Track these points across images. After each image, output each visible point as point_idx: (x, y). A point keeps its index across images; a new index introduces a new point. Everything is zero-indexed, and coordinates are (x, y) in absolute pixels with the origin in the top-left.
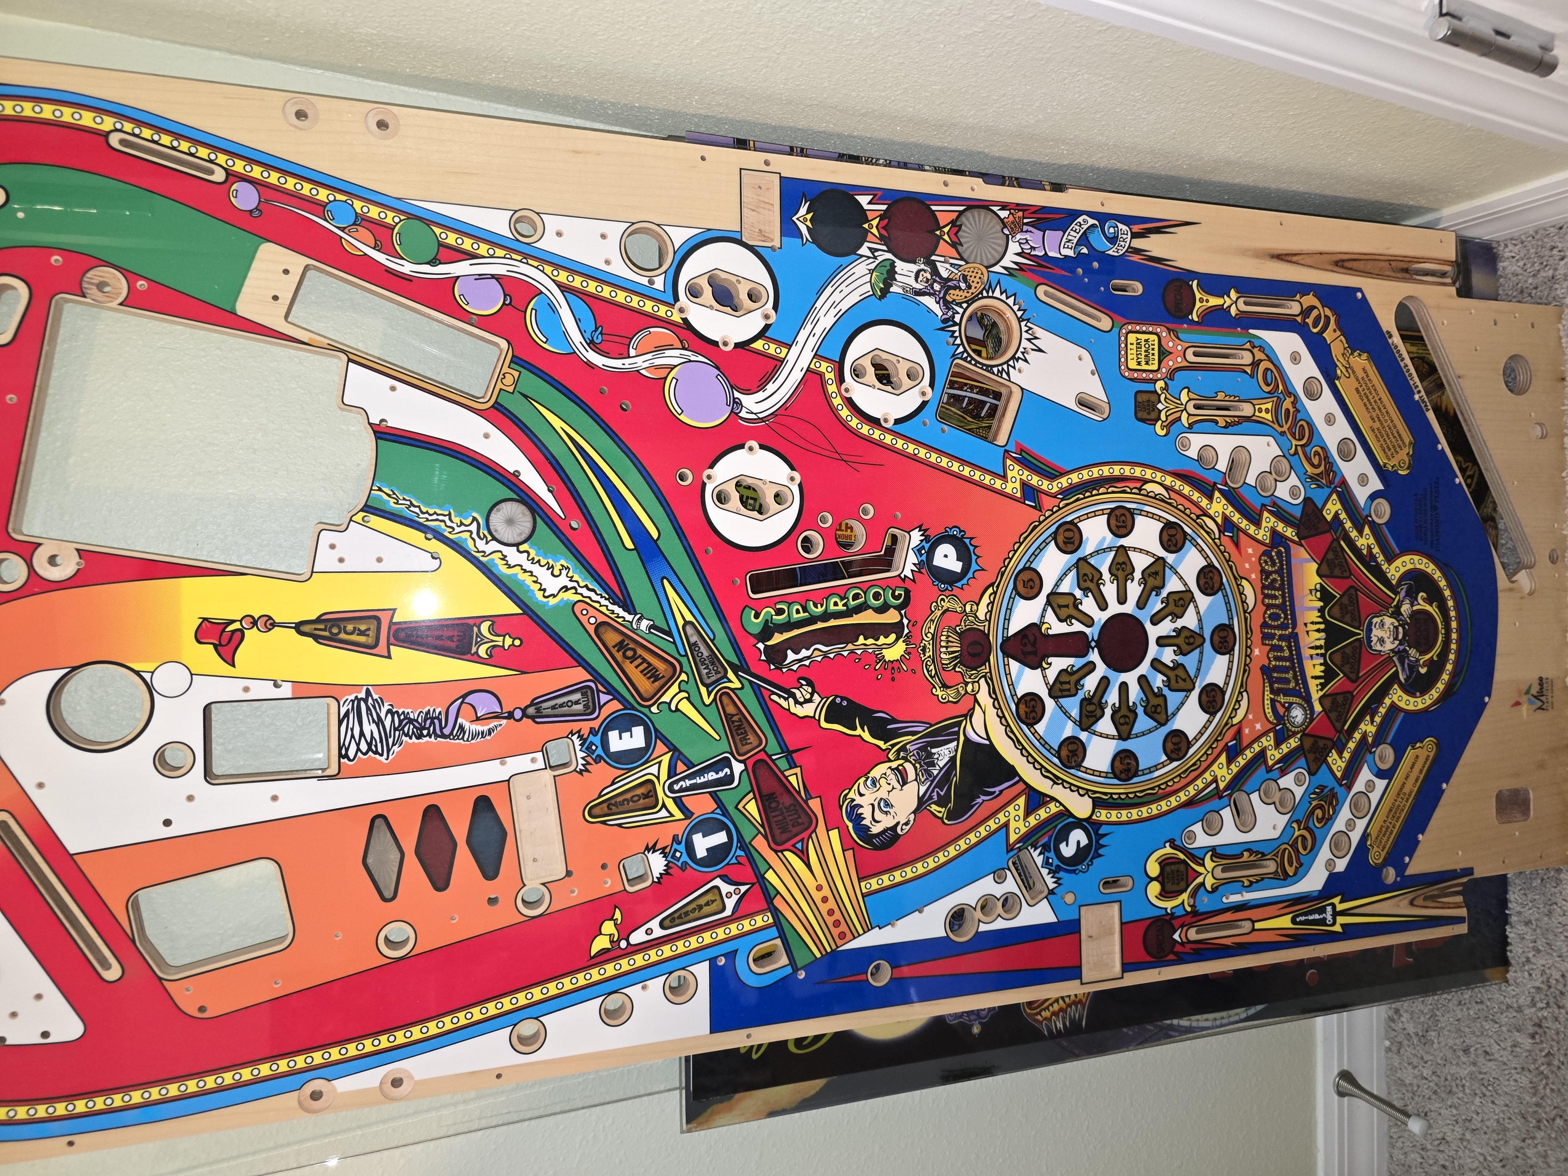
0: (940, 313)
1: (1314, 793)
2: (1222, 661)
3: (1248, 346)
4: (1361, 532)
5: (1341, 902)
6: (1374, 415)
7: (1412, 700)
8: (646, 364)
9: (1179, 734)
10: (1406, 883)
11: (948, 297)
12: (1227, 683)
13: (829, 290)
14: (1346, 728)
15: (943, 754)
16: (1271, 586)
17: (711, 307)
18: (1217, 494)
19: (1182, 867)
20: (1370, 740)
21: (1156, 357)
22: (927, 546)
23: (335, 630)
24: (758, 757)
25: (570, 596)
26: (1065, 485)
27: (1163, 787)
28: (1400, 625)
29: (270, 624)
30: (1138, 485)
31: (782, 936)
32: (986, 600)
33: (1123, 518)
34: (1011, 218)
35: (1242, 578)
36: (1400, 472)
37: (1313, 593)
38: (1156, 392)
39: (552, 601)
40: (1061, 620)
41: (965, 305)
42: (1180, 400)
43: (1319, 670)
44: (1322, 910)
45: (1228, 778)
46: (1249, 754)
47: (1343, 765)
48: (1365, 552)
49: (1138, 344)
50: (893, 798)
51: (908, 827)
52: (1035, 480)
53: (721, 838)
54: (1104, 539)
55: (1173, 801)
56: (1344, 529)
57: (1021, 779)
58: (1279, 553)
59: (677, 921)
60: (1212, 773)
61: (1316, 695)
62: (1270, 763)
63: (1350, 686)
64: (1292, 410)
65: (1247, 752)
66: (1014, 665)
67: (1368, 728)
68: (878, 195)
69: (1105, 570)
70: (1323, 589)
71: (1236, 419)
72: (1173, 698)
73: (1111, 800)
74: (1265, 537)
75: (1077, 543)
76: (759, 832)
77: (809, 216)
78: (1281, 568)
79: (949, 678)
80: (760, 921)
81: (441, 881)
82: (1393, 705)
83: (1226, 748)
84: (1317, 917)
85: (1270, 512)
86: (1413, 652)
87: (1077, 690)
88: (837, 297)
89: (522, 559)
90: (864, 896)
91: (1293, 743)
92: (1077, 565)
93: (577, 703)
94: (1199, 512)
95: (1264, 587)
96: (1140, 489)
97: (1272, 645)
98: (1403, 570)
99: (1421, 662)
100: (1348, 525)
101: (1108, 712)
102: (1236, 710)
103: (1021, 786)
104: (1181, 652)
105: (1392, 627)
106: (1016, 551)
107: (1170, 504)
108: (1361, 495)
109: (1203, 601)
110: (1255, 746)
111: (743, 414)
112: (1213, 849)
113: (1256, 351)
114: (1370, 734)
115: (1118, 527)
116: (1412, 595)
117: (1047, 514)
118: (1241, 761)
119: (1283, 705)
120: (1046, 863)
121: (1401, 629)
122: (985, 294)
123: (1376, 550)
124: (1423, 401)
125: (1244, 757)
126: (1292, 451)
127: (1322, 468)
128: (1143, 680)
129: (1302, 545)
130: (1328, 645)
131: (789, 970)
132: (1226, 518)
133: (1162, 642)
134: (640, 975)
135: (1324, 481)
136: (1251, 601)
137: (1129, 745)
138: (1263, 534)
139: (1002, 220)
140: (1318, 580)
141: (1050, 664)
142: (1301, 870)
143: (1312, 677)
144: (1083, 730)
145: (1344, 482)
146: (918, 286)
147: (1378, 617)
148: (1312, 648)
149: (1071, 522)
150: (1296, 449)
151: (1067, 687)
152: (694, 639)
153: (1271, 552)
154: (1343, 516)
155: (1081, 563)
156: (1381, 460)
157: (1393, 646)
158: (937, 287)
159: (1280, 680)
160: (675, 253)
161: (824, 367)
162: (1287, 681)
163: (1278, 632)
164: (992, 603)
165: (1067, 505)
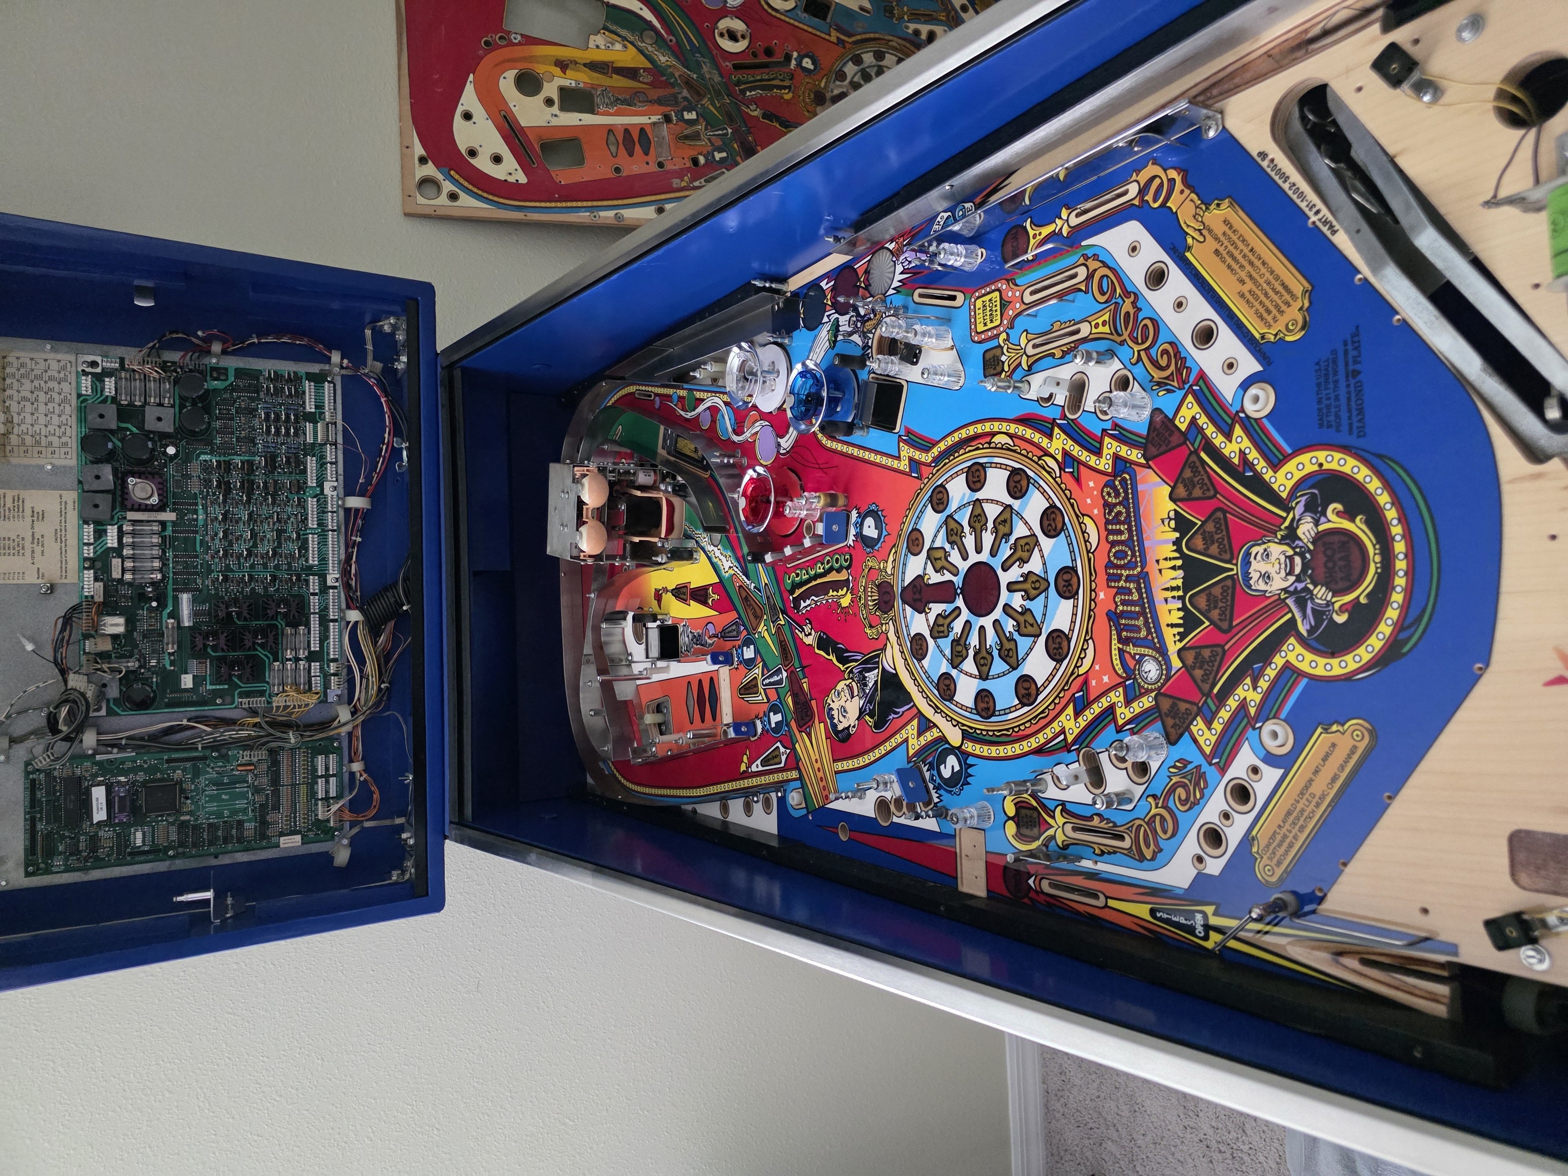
0: (861, 344)
1: (1174, 767)
2: (1066, 606)
3: (1082, 261)
4: (1228, 436)
6: (1243, 275)
7: (1322, 661)
8: (750, 435)
9: (1026, 680)
12: (1072, 630)
14: (1215, 691)
15: (872, 677)
16: (1116, 521)
18: (1057, 430)
19: (1035, 814)
20: (1252, 711)
21: (999, 313)
22: (860, 520)
24: (792, 670)
25: (731, 572)
26: (936, 453)
27: (1016, 729)
28: (1296, 553)
30: (988, 440)
31: (802, 787)
32: (891, 558)
33: (978, 473)
34: (896, 247)
35: (1083, 515)
36: (1288, 339)
37: (1166, 523)
38: (999, 346)
39: (727, 575)
40: (937, 571)
41: (874, 331)
42: (1020, 345)
43: (1176, 617)
44: (1190, 915)
45: (1076, 731)
46: (1096, 709)
47: (1213, 739)
48: (1236, 461)
49: (984, 306)
50: (849, 707)
51: (855, 731)
53: (778, 718)
54: (964, 495)
55: (1026, 746)
56: (1204, 436)
57: (915, 705)
58: (1123, 482)
60: (1060, 724)
61: (1173, 648)
62: (1121, 722)
63: (1220, 638)
65: (1095, 706)
66: (908, 609)
67: (1250, 694)
69: (966, 523)
70: (1178, 517)
71: (1073, 345)
72: (1023, 643)
73: (975, 735)
74: (1107, 466)
75: (945, 503)
76: (792, 718)
78: (1126, 498)
79: (873, 620)
80: (794, 774)
82: (1288, 666)
83: (1072, 699)
84: (1182, 920)
85: (1112, 437)
86: (1321, 593)
87: (949, 632)
90: (836, 774)
91: (1147, 702)
92: (946, 522)
93: (734, 630)
94: (1041, 453)
95: (1108, 522)
96: (990, 443)
97: (1118, 587)
98: (1298, 475)
99: (1337, 606)
100: (1210, 430)
101: (971, 653)
102: (1082, 659)
103: (915, 711)
104: (1027, 597)
105: (1282, 558)
106: (907, 516)
107: (1014, 451)
108: (1231, 386)
109: (1046, 543)
110: (1103, 700)
111: (780, 451)
112: (1063, 804)
113: (1090, 263)
114: (1253, 704)
115: (974, 482)
116: (1316, 509)
117: (926, 481)
118: (1089, 715)
119: (1133, 657)
120: (932, 780)
121: (1298, 560)
123: (1253, 455)
124: (1325, 223)
125: (1092, 711)
126: (1134, 360)
127: (1173, 368)
128: (996, 622)
129: (1150, 467)
130: (1187, 587)
131: (806, 813)
132: (1066, 453)
133: (1012, 587)
135: (1175, 384)
136: (1094, 540)
137: (987, 685)
138: (1104, 463)
139: (891, 251)
140: (1172, 506)
141: (930, 609)
143: (1168, 625)
144: (954, 668)
145: (1202, 376)
146: (848, 330)
147: (1259, 545)
148: (1167, 589)
149: (942, 485)
150: (1139, 354)
151: (941, 629)
153: (1114, 481)
154: (1203, 420)
155: (950, 520)
157: (1285, 585)
158: (859, 324)
159: (1128, 628)
162: (1139, 630)
163: (1125, 573)
164: (895, 560)
165: (938, 471)
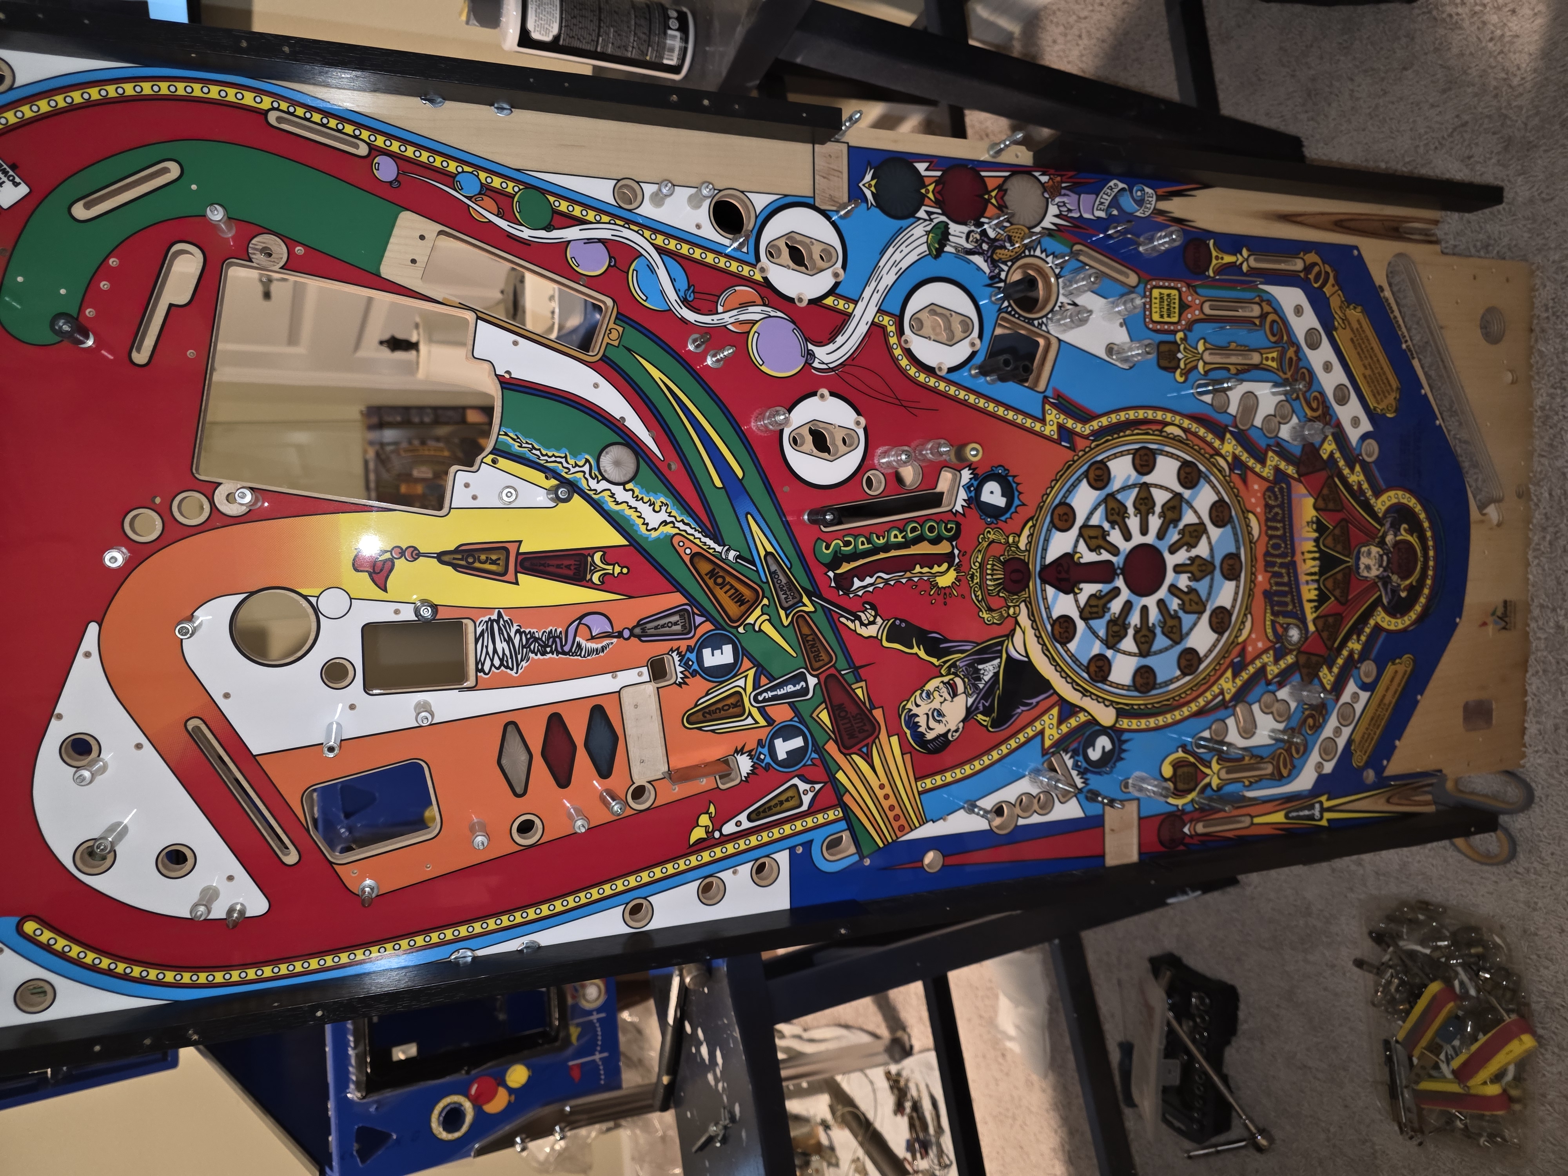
0: (987, 271)
1: (1307, 704)
2: (1229, 587)
3: (1257, 300)
4: (1352, 470)
5: (1328, 799)
6: (1367, 363)
7: (1393, 621)
8: (732, 320)
9: (1191, 652)
10: (1382, 782)
11: (995, 257)
12: (1233, 606)
13: (891, 250)
14: (1335, 646)
15: (988, 670)
16: (1274, 519)
17: (788, 267)
18: (1228, 436)
19: (1192, 769)
20: (1356, 656)
21: (1177, 310)
22: (975, 483)
23: (470, 560)
24: (828, 672)
25: (669, 530)
26: (1096, 427)
27: (1176, 699)
28: (1385, 553)
29: (415, 554)
30: (1159, 427)
31: (851, 828)
32: (1026, 532)
33: (1146, 457)
34: (1051, 183)
35: (1248, 510)
36: (1388, 415)
37: (1310, 525)
38: (1175, 342)
39: (654, 534)
40: (1091, 550)
41: (1009, 264)
42: (1196, 349)
43: (1313, 595)
44: (1312, 807)
45: (1233, 690)
46: (1251, 669)
47: (1332, 679)
48: (1355, 488)
49: (1162, 298)
50: (946, 708)
51: (957, 734)
52: (1070, 423)
53: (797, 742)
54: (1129, 477)
56: (1338, 466)
57: (1055, 692)
58: (1281, 489)
59: (762, 815)
60: (1220, 686)
61: (1310, 616)
62: (1270, 677)
63: (1341, 608)
64: (1294, 358)
66: (1050, 591)
67: (1355, 645)
68: (934, 161)
69: (1129, 504)
70: (1318, 522)
71: (1246, 367)
72: (1187, 620)
73: (1132, 711)
74: (1269, 475)
75: (1106, 480)
76: (831, 738)
77: (873, 183)
78: (1283, 503)
79: (995, 603)
80: (831, 815)
81: (563, 779)
82: (1377, 626)
83: (1232, 664)
84: (1306, 813)
85: (1274, 451)
86: (1395, 578)
87: (1104, 612)
88: (898, 256)
89: (627, 496)
90: (920, 793)
91: (1290, 659)
92: (1105, 500)
93: (676, 624)
94: (1212, 452)
95: (1267, 520)
96: (1160, 431)
97: (1273, 572)
99: (1402, 586)
100: (1341, 463)
101: (1131, 632)
102: (1241, 629)
104: (1194, 578)
105: (1377, 556)
106: (1052, 488)
107: (1187, 445)
108: (1354, 435)
109: (1215, 532)
110: (1257, 662)
111: (816, 364)
113: (1264, 304)
114: (1357, 651)
115: (1142, 466)
116: (1395, 527)
117: (1081, 454)
118: (1245, 675)
119: (1281, 626)
120: (1076, 766)
121: (1385, 558)
122: (1027, 253)
123: (1365, 486)
124: (1410, 350)
125: (1247, 672)
126: (1294, 396)
127: (1320, 412)
128: (1161, 603)
129: (1301, 482)
130: (1321, 573)
131: (856, 858)
132: (1236, 457)
133: (1179, 569)
134: (731, 861)
136: (1256, 532)
137: (1149, 661)
138: (1267, 472)
139: (1042, 184)
140: (1314, 513)
141: (1081, 590)
142: (1294, 771)
143: (1308, 601)
144: (1109, 648)
145: (1339, 425)
146: (969, 246)
147: (1365, 546)
148: (1308, 574)
149: (1101, 462)
150: (1298, 394)
151: (1095, 610)
152: (774, 567)
153: (1274, 488)
154: (1337, 455)
155: (1110, 500)
156: (1372, 403)
157: (1377, 573)
158: (985, 247)
159: (1280, 604)
160: (757, 217)
161: (886, 320)
162: (1286, 604)
163: (1279, 561)
164: (1031, 535)
165: (1097, 446)
